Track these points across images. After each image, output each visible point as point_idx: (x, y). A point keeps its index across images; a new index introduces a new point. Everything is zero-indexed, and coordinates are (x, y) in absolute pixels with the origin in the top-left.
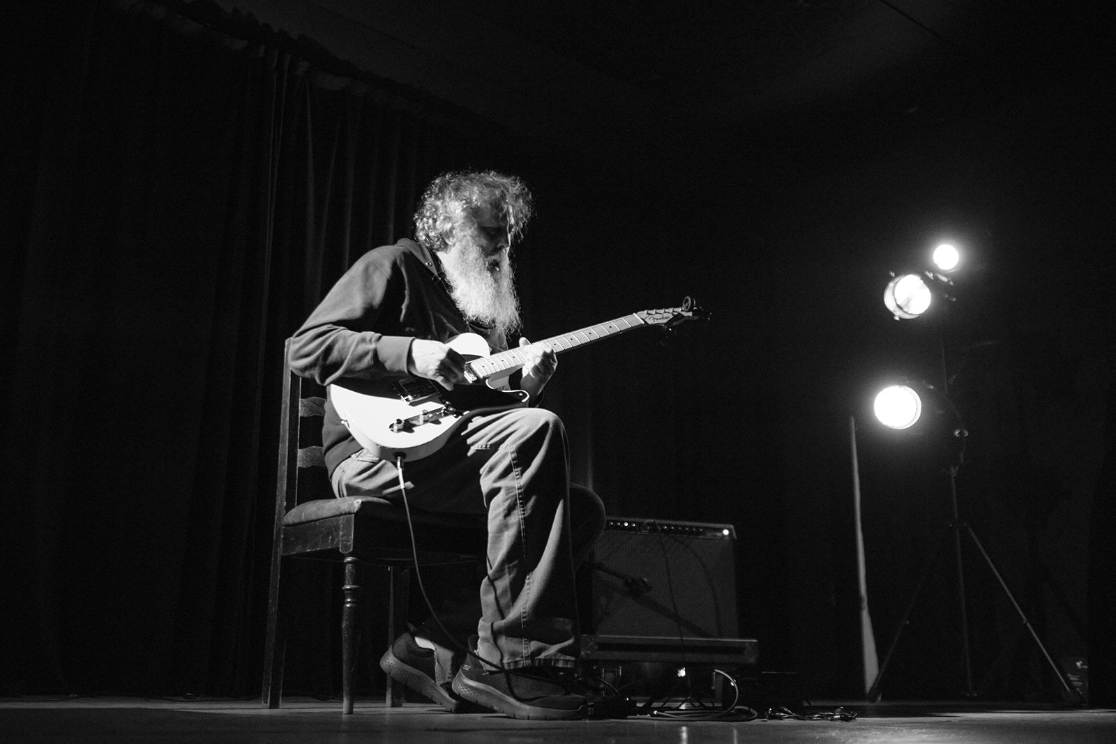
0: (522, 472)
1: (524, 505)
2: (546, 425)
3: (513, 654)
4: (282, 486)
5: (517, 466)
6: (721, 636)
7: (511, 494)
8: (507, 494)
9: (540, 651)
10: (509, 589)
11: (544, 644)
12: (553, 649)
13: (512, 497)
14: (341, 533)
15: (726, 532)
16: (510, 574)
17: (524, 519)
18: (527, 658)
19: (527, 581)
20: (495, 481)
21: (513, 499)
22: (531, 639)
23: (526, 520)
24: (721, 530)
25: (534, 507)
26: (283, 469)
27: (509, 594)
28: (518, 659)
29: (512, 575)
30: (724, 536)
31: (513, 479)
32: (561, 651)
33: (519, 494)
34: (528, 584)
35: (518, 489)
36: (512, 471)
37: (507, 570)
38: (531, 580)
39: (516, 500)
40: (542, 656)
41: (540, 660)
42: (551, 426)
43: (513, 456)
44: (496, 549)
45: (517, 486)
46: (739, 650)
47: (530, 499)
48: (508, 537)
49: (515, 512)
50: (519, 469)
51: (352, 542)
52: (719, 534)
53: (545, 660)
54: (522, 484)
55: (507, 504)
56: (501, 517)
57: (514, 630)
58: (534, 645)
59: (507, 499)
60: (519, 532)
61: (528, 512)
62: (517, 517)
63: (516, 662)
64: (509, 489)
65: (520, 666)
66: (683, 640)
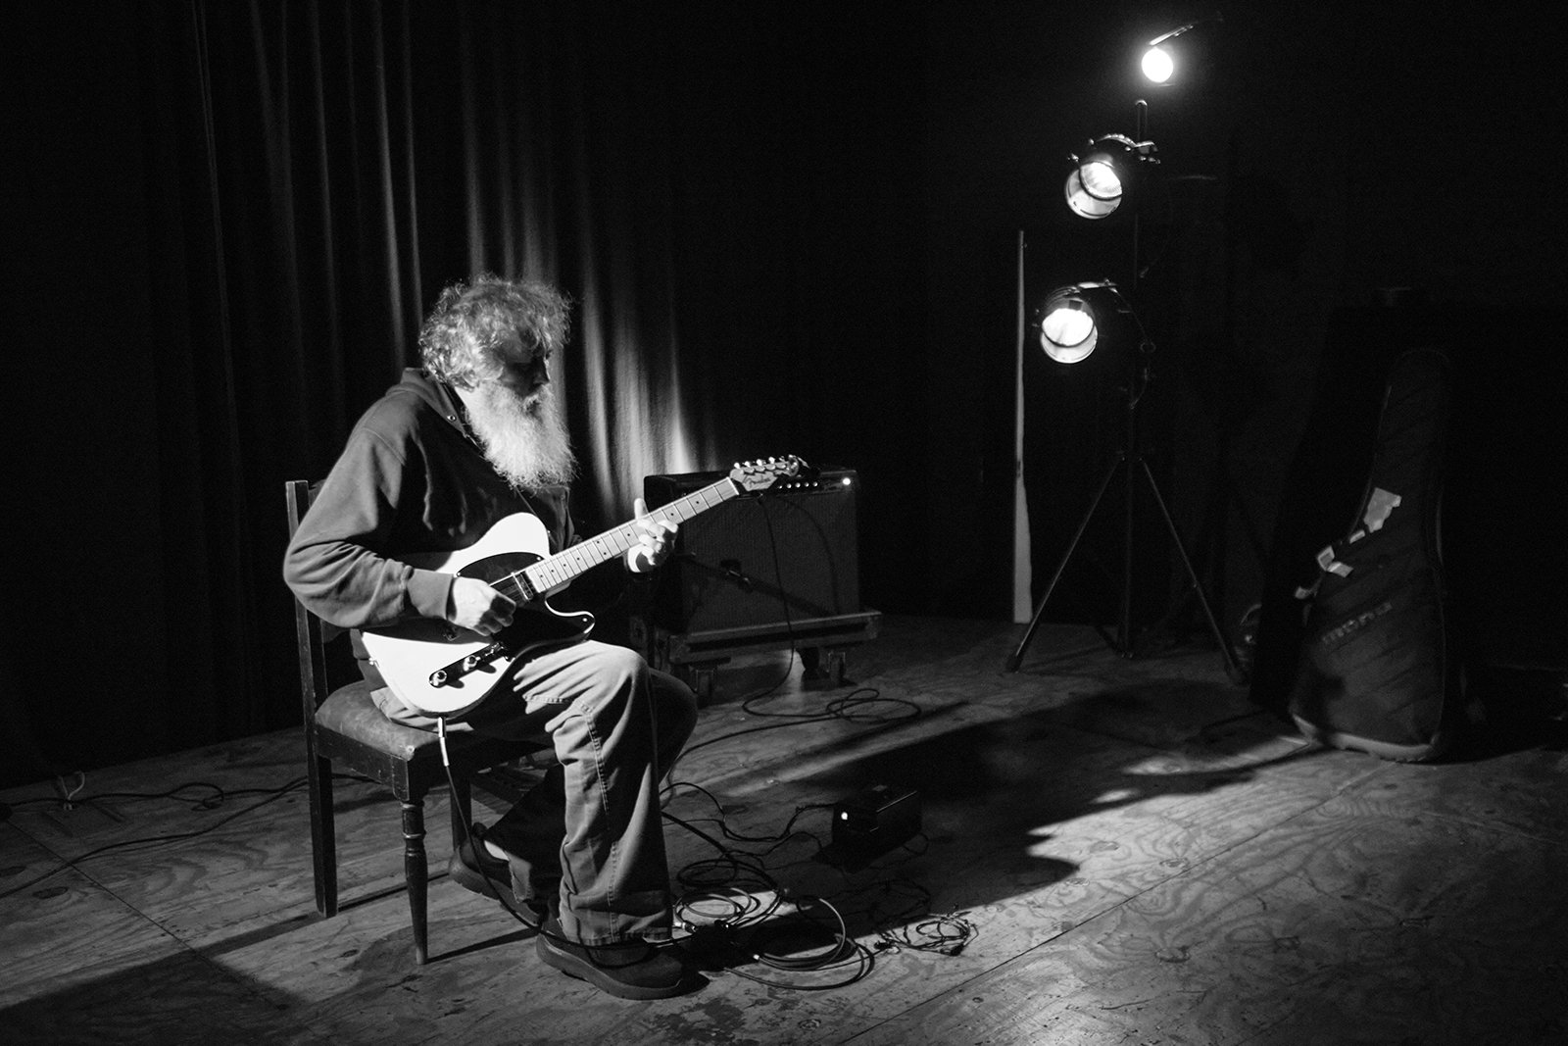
0: (602, 742)
1: (605, 778)
2: (629, 680)
3: (599, 931)
4: (308, 672)
5: (595, 736)
6: (839, 614)
7: (590, 769)
8: (586, 767)
9: (629, 925)
10: (593, 862)
11: (631, 917)
12: (645, 921)
13: (591, 771)
14: (393, 775)
15: (847, 482)
16: (593, 846)
17: (607, 793)
18: (615, 935)
19: (613, 852)
20: (571, 751)
21: (593, 773)
22: (619, 912)
23: (610, 794)
24: (839, 479)
25: (618, 780)
26: (305, 650)
27: (593, 865)
28: (606, 936)
29: (596, 848)
30: (844, 487)
31: (592, 749)
32: (653, 924)
33: (600, 768)
34: (614, 856)
35: (599, 763)
36: (590, 740)
37: (589, 843)
38: (617, 852)
39: (596, 774)
40: (633, 930)
41: (629, 934)
42: (633, 682)
43: (591, 727)
44: (577, 821)
45: (597, 759)
46: (860, 626)
47: (612, 771)
48: (590, 809)
49: (596, 785)
50: (599, 739)
51: (408, 791)
52: (837, 485)
53: (635, 934)
54: (602, 756)
55: (586, 778)
56: (580, 789)
57: (599, 906)
58: (622, 919)
59: (586, 773)
60: (601, 807)
61: (611, 785)
62: (598, 790)
63: (604, 939)
64: (587, 763)
65: (609, 942)
66: (790, 626)
